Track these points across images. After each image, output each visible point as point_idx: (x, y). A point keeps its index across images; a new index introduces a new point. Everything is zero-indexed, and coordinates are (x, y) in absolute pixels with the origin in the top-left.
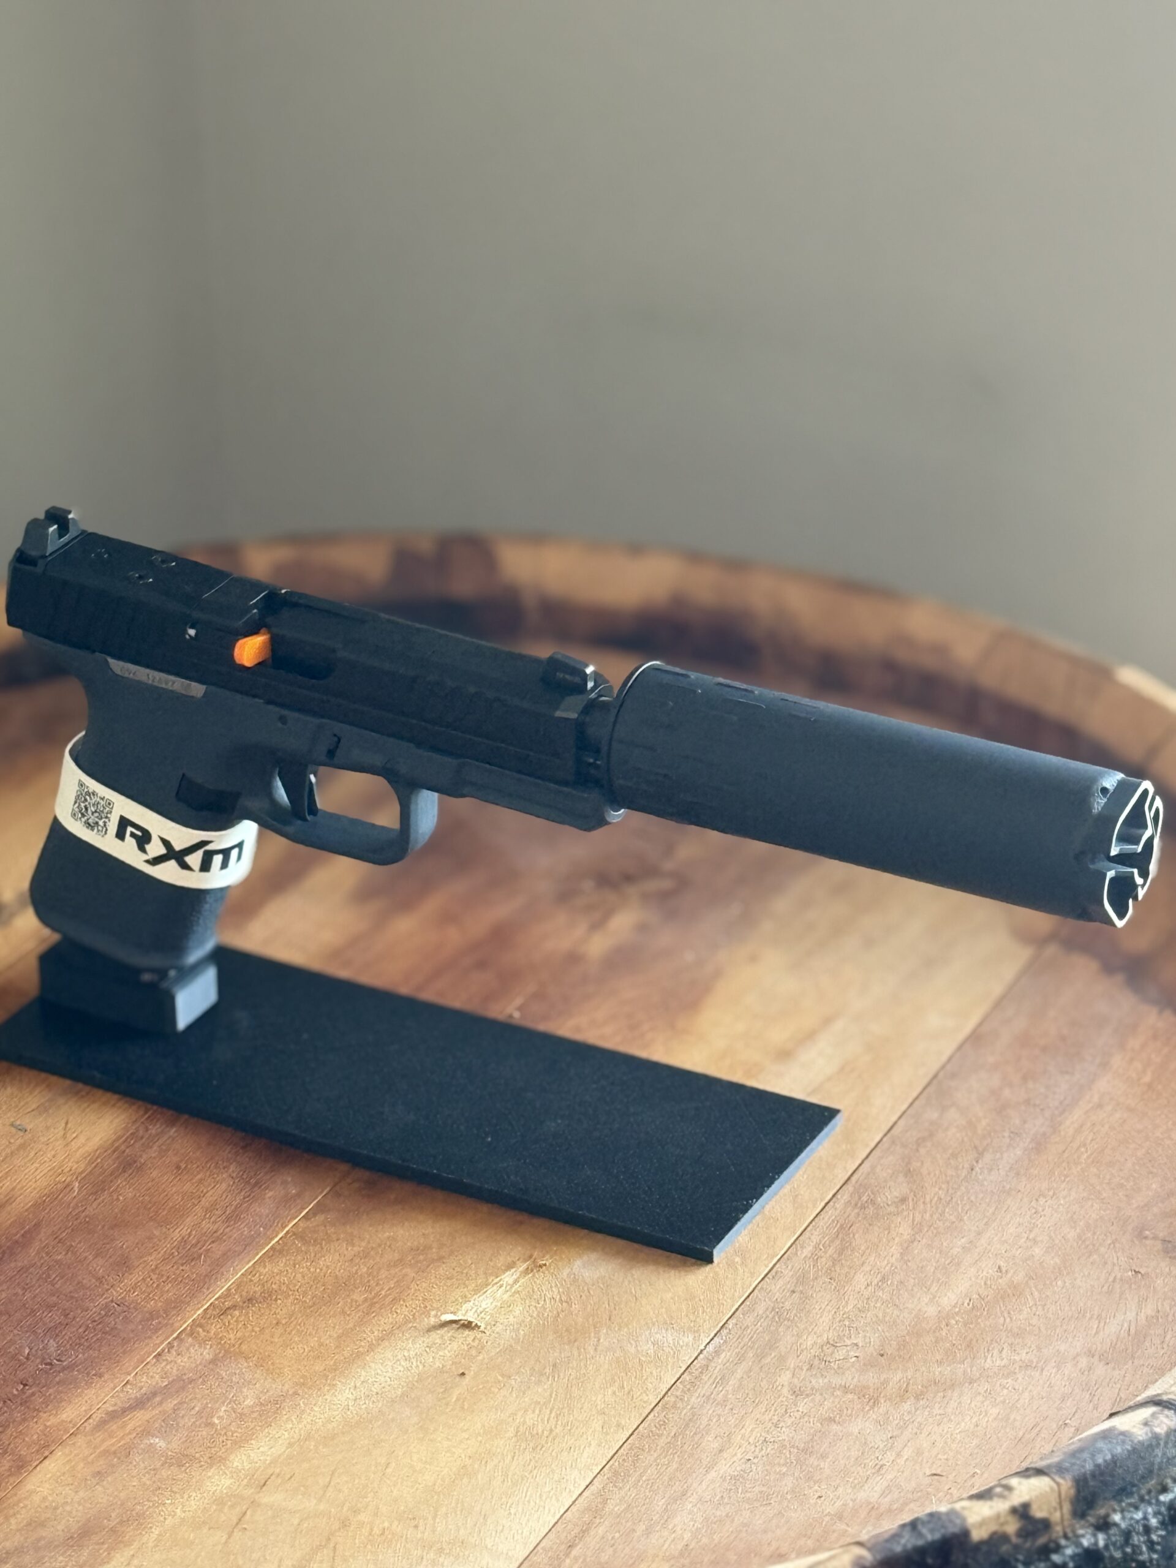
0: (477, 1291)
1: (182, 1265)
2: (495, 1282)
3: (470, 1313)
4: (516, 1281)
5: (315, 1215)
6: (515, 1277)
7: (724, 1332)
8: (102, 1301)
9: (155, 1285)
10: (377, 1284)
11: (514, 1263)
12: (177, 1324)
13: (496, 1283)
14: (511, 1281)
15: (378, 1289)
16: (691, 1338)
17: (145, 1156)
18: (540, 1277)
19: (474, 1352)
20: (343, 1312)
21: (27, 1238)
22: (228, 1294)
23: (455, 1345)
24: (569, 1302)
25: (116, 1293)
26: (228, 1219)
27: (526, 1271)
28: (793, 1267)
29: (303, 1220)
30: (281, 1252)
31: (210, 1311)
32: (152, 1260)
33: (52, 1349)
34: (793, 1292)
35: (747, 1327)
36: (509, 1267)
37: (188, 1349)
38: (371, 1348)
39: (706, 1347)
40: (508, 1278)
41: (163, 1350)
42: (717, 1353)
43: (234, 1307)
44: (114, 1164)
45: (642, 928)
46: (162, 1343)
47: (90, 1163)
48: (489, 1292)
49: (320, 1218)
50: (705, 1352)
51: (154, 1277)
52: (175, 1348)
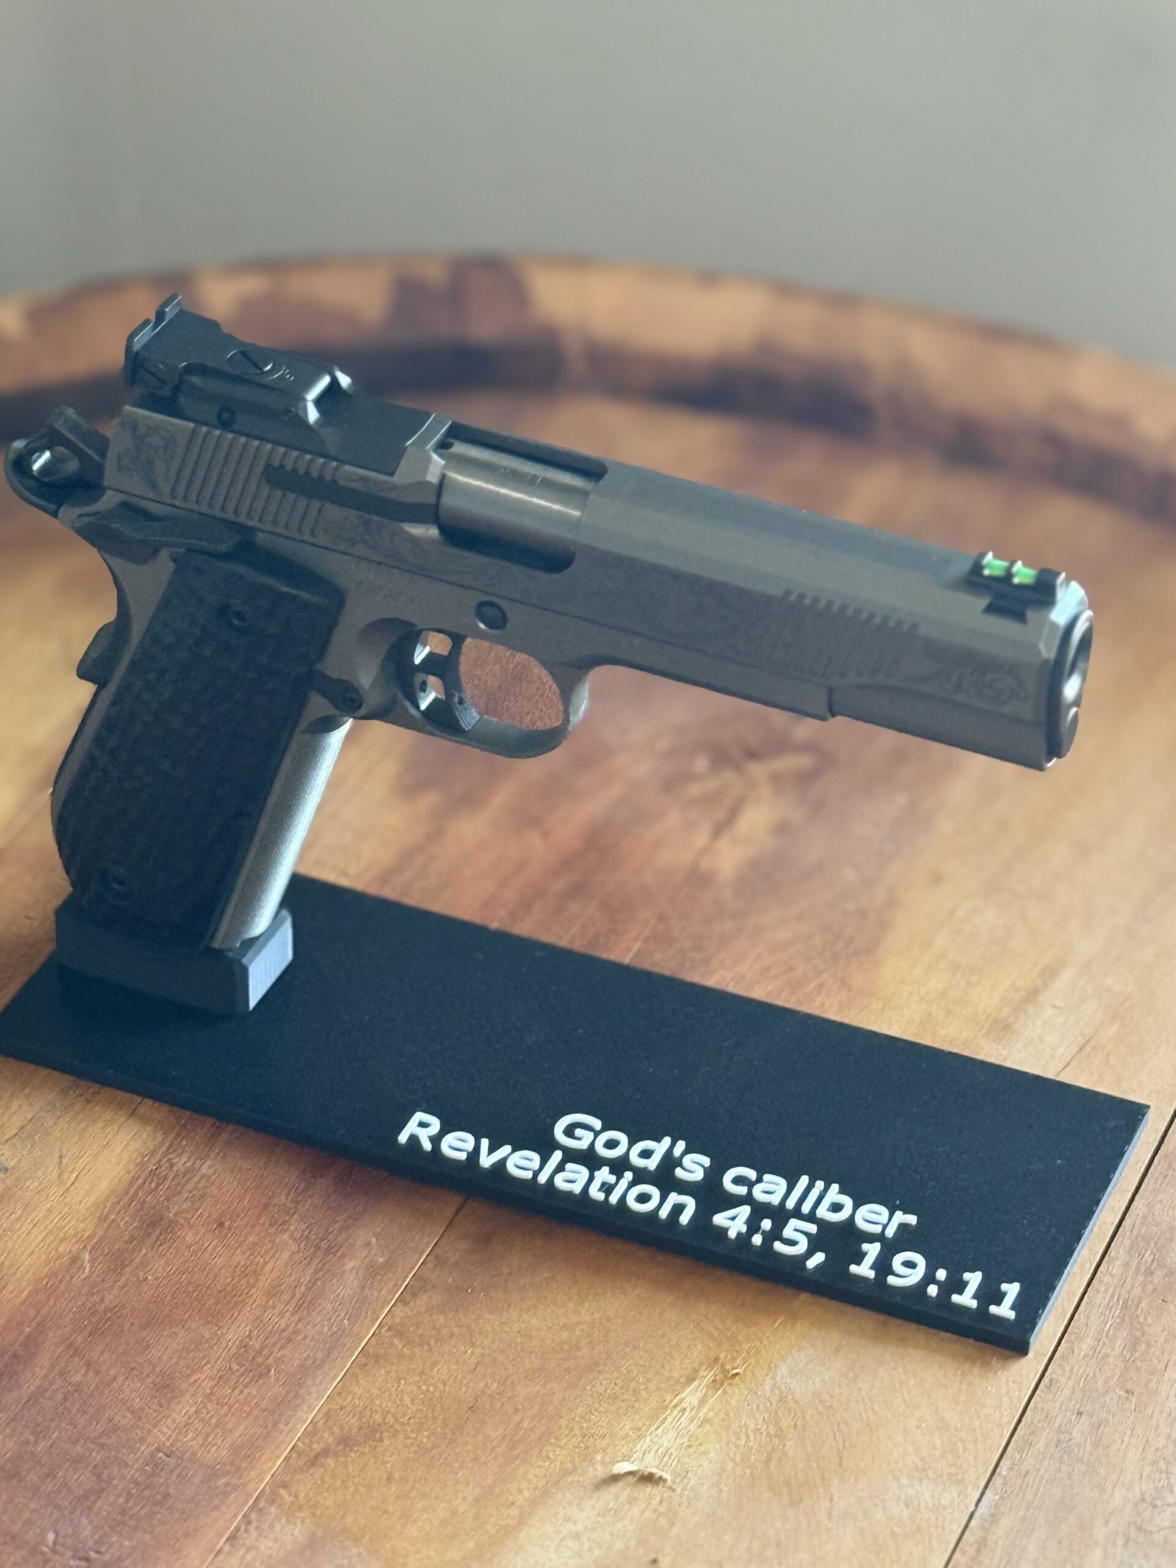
0: (654, 1416)
1: (246, 1386)
2: (675, 1402)
3: (649, 1457)
4: (703, 1401)
5: (414, 1295)
6: (699, 1394)
7: (997, 1481)
8: (145, 1450)
9: (214, 1421)
10: (516, 1410)
11: (696, 1371)
12: (251, 1487)
13: (676, 1406)
14: (695, 1402)
15: (517, 1418)
16: (955, 1494)
17: (174, 1210)
18: (737, 1394)
19: (663, 1522)
20: (475, 1459)
21: (32, 1343)
22: (312, 1433)
23: (636, 1511)
24: (780, 1435)
25: (162, 1434)
26: (298, 1307)
27: (716, 1384)
28: (1071, 1371)
29: (400, 1306)
30: (377, 1358)
31: (292, 1462)
32: (205, 1379)
33: (86, 1533)
34: (1080, 1414)
35: (1027, 1473)
36: (690, 1380)
37: (271, 1526)
38: (523, 1518)
39: (977, 1505)
40: (691, 1396)
41: (237, 1529)
42: (994, 1518)
43: (325, 1452)
44: (134, 1221)
45: (781, 829)
46: (235, 1516)
47: (102, 1219)
48: (669, 1419)
49: (422, 1302)
50: (977, 1515)
51: (210, 1406)
52: (254, 1524)
